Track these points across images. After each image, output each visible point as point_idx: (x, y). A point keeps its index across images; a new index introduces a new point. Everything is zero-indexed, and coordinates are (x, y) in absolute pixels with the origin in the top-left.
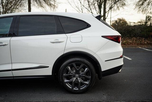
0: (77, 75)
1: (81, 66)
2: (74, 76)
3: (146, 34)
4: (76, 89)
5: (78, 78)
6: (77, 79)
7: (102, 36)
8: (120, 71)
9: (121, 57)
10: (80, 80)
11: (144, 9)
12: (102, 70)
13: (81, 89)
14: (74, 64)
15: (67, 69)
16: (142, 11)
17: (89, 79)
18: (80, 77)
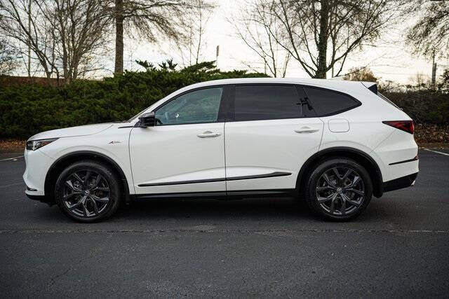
0: (339, 189)
1: (348, 173)
2: (335, 191)
3: (441, 117)
4: (338, 213)
5: (342, 195)
6: (339, 195)
7: (383, 122)
8: (413, 184)
9: (415, 159)
10: (344, 198)
11: (431, 47)
12: (384, 181)
13: (346, 213)
14: (335, 169)
15: (322, 177)
16: (424, 51)
17: (360, 196)
18: (344, 193)
